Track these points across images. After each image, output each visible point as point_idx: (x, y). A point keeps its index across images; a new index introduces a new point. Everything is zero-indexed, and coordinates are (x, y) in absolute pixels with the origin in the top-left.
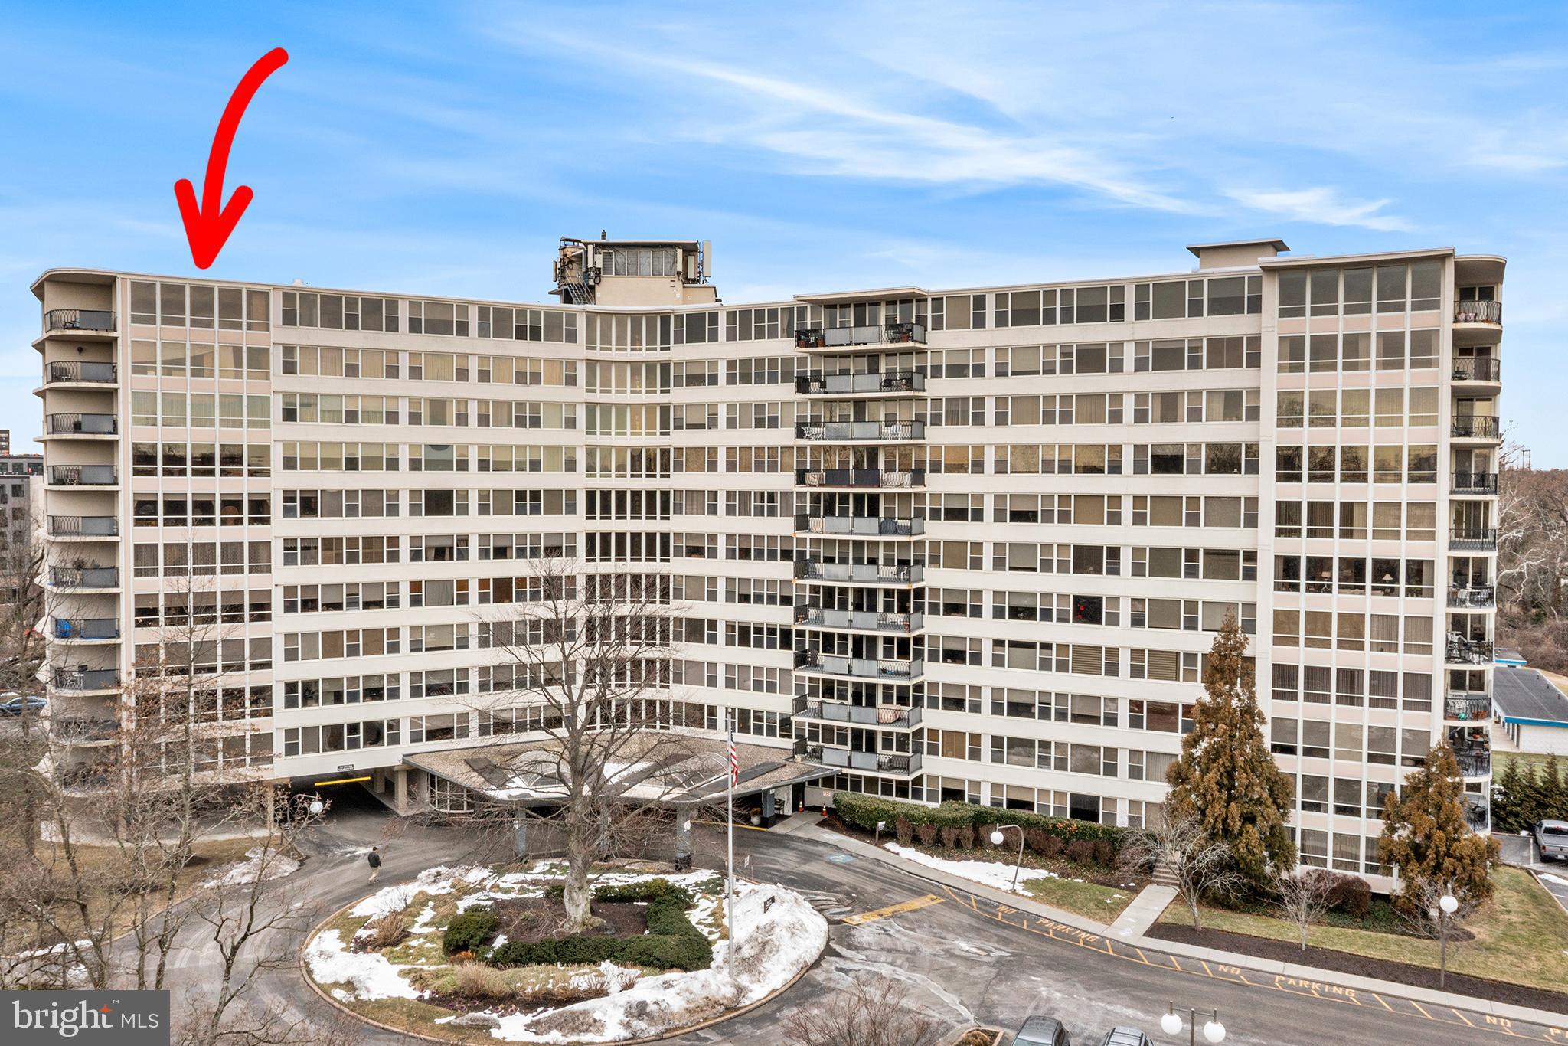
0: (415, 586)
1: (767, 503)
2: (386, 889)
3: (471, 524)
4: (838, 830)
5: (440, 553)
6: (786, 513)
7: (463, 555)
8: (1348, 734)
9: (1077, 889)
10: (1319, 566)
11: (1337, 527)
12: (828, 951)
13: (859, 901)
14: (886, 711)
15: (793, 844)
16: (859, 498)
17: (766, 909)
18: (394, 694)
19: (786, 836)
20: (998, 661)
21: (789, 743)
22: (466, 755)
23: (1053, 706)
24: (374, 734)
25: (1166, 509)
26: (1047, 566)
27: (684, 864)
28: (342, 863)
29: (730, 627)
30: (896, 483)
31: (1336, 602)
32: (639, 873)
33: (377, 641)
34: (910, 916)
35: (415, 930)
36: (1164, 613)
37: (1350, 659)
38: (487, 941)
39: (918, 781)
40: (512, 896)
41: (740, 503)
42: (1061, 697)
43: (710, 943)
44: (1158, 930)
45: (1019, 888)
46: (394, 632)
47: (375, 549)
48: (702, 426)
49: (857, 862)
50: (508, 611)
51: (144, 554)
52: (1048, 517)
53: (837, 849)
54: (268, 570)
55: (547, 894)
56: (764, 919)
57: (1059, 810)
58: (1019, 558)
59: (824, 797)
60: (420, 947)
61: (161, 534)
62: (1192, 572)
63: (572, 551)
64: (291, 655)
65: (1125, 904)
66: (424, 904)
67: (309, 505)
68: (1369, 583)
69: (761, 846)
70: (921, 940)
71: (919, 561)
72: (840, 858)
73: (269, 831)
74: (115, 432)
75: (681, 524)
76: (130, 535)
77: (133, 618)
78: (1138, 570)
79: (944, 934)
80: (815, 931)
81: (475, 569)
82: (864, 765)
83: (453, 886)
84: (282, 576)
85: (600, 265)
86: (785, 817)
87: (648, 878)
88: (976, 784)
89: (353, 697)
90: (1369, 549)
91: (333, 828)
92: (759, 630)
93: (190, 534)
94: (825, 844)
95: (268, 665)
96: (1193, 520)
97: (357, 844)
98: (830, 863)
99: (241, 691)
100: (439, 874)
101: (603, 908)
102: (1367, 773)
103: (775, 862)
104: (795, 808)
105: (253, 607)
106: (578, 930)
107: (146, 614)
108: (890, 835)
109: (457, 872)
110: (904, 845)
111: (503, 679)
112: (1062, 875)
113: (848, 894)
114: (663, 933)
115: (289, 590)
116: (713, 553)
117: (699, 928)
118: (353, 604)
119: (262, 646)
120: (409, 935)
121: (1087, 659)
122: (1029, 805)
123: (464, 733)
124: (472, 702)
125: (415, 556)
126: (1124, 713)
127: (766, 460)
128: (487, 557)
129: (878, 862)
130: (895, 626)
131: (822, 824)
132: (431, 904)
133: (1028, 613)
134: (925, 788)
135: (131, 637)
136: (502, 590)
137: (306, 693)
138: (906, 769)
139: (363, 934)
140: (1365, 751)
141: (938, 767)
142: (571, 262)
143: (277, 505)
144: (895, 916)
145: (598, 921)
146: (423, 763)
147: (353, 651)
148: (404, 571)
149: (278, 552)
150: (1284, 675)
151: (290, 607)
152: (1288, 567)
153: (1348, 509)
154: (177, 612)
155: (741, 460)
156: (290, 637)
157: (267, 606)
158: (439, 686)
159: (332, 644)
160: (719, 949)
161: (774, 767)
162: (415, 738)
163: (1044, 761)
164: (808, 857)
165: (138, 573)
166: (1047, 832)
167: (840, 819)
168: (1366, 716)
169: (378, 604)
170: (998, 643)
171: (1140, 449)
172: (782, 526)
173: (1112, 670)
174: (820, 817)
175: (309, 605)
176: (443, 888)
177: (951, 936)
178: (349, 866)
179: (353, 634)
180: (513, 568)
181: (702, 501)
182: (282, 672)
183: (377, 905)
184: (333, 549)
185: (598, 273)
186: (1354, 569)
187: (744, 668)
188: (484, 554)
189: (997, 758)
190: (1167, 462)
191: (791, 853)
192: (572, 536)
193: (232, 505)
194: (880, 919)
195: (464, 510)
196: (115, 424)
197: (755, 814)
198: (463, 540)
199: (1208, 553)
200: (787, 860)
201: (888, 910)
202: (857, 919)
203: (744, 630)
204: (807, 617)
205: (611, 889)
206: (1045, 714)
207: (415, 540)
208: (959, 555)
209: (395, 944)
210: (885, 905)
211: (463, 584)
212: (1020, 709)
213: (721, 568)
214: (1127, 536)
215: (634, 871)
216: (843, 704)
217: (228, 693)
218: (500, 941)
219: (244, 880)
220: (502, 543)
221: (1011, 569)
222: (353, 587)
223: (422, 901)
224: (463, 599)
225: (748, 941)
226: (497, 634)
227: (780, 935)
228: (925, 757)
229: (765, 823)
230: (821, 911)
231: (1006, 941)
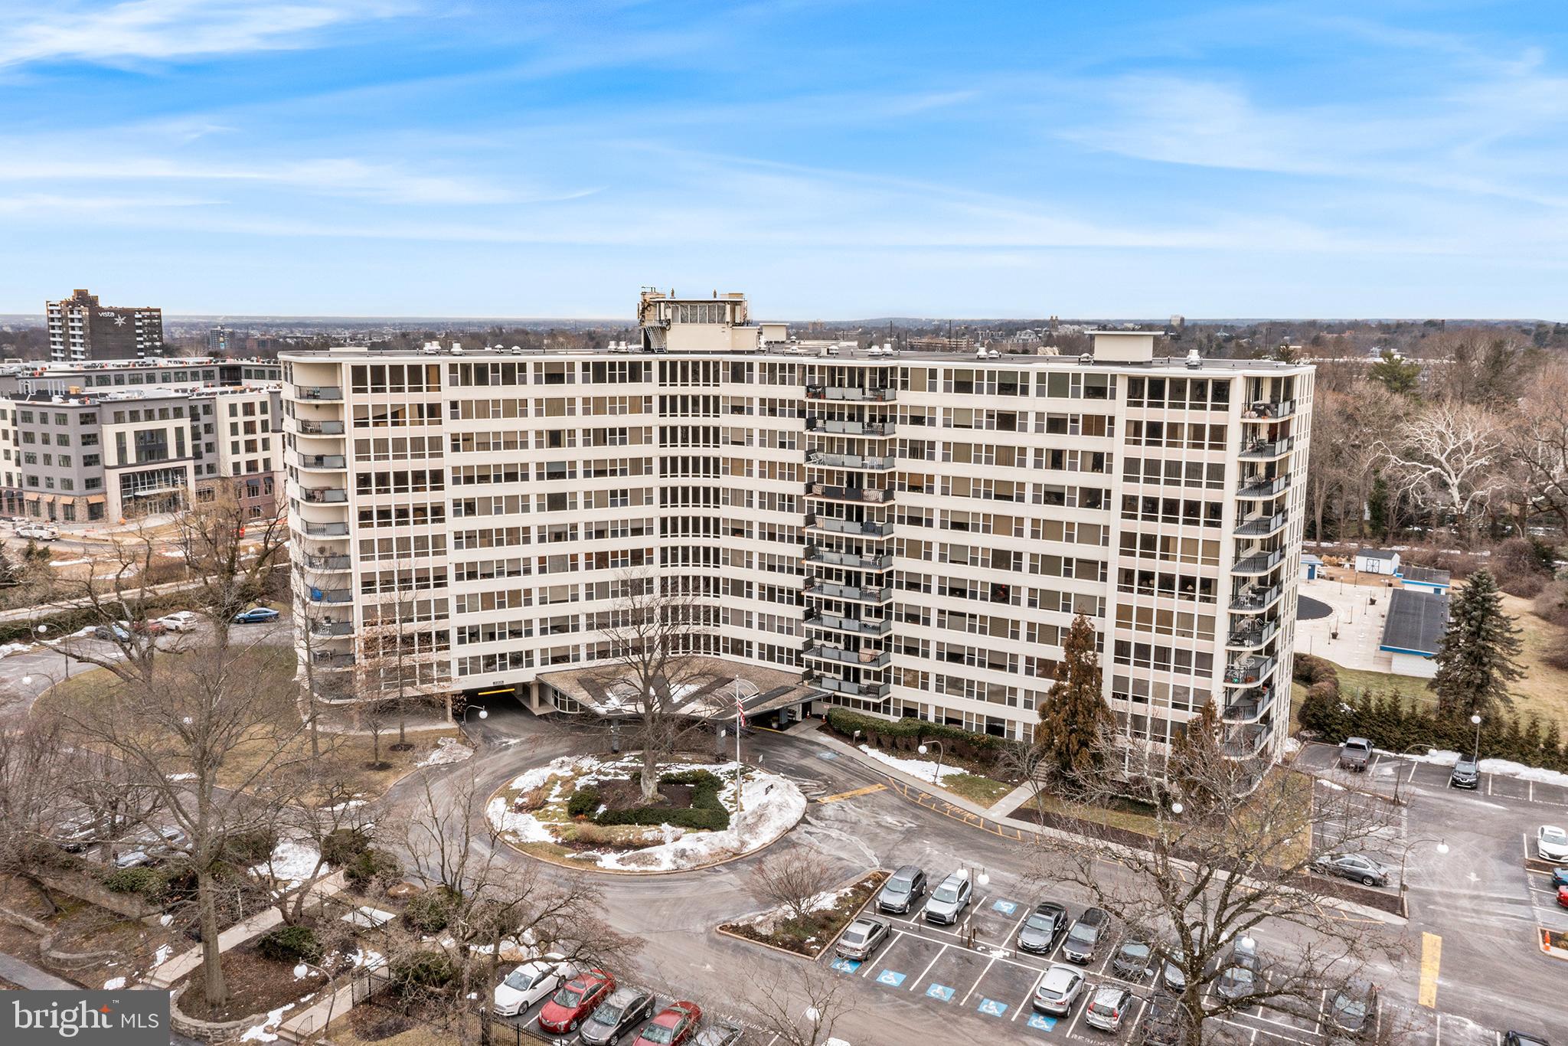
0: (542, 560)
1: (787, 502)
2: (531, 771)
3: (579, 516)
4: (831, 735)
5: (558, 537)
6: (800, 510)
7: (574, 537)
8: (1161, 689)
9: (980, 782)
10: (1146, 577)
11: (1158, 552)
12: (804, 820)
13: (832, 787)
14: (866, 653)
15: (797, 744)
16: (850, 508)
17: (767, 793)
18: (529, 633)
19: (794, 737)
20: (941, 624)
21: (801, 670)
22: (579, 675)
23: (976, 657)
24: (516, 660)
25: (1051, 530)
26: (974, 562)
27: (721, 759)
28: (501, 750)
29: (762, 587)
30: (873, 498)
31: (1156, 602)
32: (692, 763)
33: (516, 598)
34: (862, 798)
35: (551, 799)
36: (1048, 600)
37: (1163, 640)
38: (594, 809)
39: (887, 702)
40: (609, 777)
41: (769, 501)
42: (982, 651)
43: (728, 814)
44: (1021, 814)
45: (939, 781)
46: (528, 592)
47: (516, 536)
48: (742, 443)
49: (838, 758)
50: (608, 575)
51: (366, 546)
52: (976, 528)
53: (827, 748)
54: (445, 553)
55: (633, 778)
56: (764, 799)
57: (979, 727)
58: (957, 555)
59: (825, 708)
60: (554, 811)
61: (376, 533)
62: (1068, 573)
63: (650, 531)
64: (461, 609)
65: (1005, 794)
66: (555, 783)
67: (470, 508)
68: (1177, 591)
69: (775, 745)
70: (863, 814)
71: (890, 552)
72: (827, 755)
73: (451, 725)
74: (345, 467)
75: (727, 512)
76: (357, 534)
77: (360, 588)
78: (1033, 569)
79: (880, 811)
80: (797, 804)
81: (582, 546)
82: (849, 691)
83: (572, 770)
84: (454, 556)
85: (669, 317)
86: (797, 722)
87: (697, 767)
88: (925, 706)
89: (502, 636)
90: (1177, 568)
91: (490, 725)
92: (781, 591)
93: (394, 532)
94: (819, 744)
95: (447, 617)
96: (1070, 538)
97: (508, 736)
98: (820, 759)
99: (430, 634)
100: (563, 762)
101: (666, 788)
102: (1171, 715)
103: (783, 757)
104: (804, 716)
105: (436, 578)
106: (649, 803)
107: (368, 585)
108: (862, 739)
109: (574, 759)
110: (871, 747)
111: (604, 621)
112: (972, 772)
113: (826, 781)
114: (700, 807)
115: (459, 566)
116: (750, 535)
117: (723, 803)
118: (500, 573)
119: (442, 603)
120: (547, 803)
121: (999, 627)
122: (960, 722)
123: (576, 659)
124: (583, 638)
125: (542, 539)
126: (1022, 664)
127: (789, 472)
128: (591, 538)
129: (851, 759)
130: (871, 596)
131: (820, 729)
132: (559, 782)
133: (962, 593)
134: (892, 706)
135: (360, 600)
136: (602, 560)
137: (472, 635)
138: (878, 695)
139: (519, 801)
140: (1170, 701)
141: (900, 693)
142: (649, 305)
143: (449, 509)
144: (851, 799)
145: (662, 797)
146: (550, 681)
147: (501, 605)
148: (535, 550)
149: (450, 541)
150: (1122, 648)
151: (459, 577)
152: (1127, 575)
153: (1166, 540)
154: (387, 584)
155: (770, 470)
156: (460, 598)
157: (445, 577)
158: (560, 626)
159: (489, 601)
160: (734, 819)
161: (786, 690)
162: (544, 663)
163: (970, 694)
164: (806, 754)
165: (362, 559)
166: (968, 742)
167: (831, 726)
168: (1172, 678)
169: (518, 573)
170: (941, 612)
171: (1037, 487)
172: (796, 519)
173: (1015, 635)
174: (820, 723)
175: (472, 575)
176: (566, 772)
177: (883, 813)
178: (505, 753)
179: (501, 594)
180: (608, 545)
181: (740, 497)
182: (455, 621)
183: (528, 781)
184: (486, 537)
185: (668, 322)
186: (1167, 582)
187: (771, 617)
188: (589, 536)
189: (939, 689)
190: (1055, 497)
191: (795, 750)
192: (650, 520)
193: (420, 510)
194: (842, 800)
195: (574, 506)
196: (344, 460)
197: (774, 721)
198: (574, 527)
199: (1078, 560)
200: (791, 756)
201: (847, 794)
202: (826, 799)
203: (771, 590)
204: (813, 585)
205: (672, 775)
206: (971, 662)
207: (541, 528)
208: (916, 549)
209: (540, 808)
210: (847, 790)
211: (574, 557)
212: (955, 657)
213: (755, 545)
214: (1027, 545)
215: (688, 762)
216: (836, 648)
217: (421, 635)
218: (602, 809)
219: (441, 762)
220: (601, 528)
221: (951, 561)
222: (500, 562)
223: (553, 780)
224: (575, 567)
225: (751, 814)
226: (600, 590)
227: (773, 809)
228: (892, 686)
229: (781, 727)
230: (804, 793)
231: (916, 817)
